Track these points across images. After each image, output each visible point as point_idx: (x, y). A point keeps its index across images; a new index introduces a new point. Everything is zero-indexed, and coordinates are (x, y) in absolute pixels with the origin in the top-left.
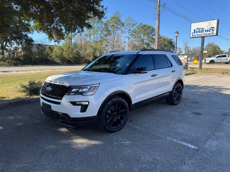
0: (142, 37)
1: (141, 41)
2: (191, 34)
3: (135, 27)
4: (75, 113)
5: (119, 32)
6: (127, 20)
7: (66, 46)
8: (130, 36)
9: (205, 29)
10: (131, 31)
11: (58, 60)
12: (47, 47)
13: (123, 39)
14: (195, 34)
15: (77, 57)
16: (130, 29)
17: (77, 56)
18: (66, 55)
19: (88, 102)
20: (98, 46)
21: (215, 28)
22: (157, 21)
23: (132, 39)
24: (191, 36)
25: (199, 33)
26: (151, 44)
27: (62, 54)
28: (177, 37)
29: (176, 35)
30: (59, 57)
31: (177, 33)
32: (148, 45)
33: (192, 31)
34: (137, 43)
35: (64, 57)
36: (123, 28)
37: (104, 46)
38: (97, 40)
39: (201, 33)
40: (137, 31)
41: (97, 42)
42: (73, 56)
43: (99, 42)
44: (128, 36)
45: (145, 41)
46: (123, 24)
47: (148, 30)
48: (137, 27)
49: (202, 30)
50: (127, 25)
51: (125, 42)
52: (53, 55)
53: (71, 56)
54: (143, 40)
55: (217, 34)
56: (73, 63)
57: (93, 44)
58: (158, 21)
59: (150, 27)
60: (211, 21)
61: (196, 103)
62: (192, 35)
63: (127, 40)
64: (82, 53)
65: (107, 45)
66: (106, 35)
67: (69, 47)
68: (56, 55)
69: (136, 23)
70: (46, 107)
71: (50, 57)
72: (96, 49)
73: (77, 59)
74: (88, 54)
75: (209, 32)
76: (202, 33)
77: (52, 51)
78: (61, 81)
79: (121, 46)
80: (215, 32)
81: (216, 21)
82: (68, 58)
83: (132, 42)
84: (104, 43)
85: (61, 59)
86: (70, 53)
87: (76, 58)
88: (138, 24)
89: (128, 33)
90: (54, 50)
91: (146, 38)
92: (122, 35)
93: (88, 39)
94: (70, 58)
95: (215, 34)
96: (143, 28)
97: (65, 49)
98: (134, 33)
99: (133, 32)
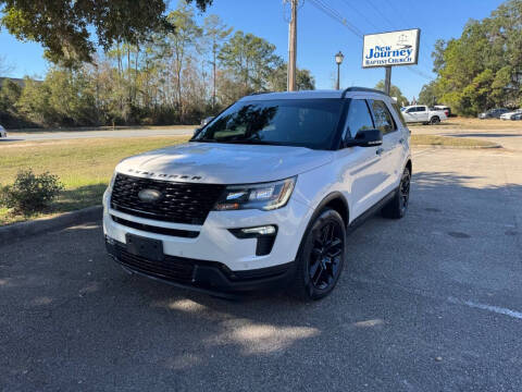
0: (244, 64)
1: (242, 73)
2: (365, 59)
3: (227, 38)
4: (243, 258)
5: (190, 50)
6: (208, 23)
7: (57, 80)
8: (218, 61)
9: (392, 49)
10: (218, 50)
11: (36, 119)
12: (5, 83)
13: (200, 67)
14: (373, 59)
15: (89, 110)
16: (217, 43)
17: (86, 106)
18: (57, 104)
19: (276, 227)
20: (140, 83)
21: (414, 48)
22: (290, 28)
23: (222, 67)
24: (365, 65)
25: (380, 58)
26: (264, 80)
27: (46, 101)
28: (339, 64)
29: (338, 59)
30: (40, 111)
31: (340, 55)
32: (257, 82)
33: (367, 53)
34: (233, 79)
35: (53, 109)
36: (198, 41)
37: (156, 82)
38: (139, 69)
39: (384, 58)
40: (233, 48)
41: (137, 71)
42: (76, 108)
43: (143, 74)
44: (212, 60)
45: (251, 74)
46: (200, 32)
47: (257, 48)
48: (232, 41)
49: (386, 51)
50: (208, 34)
51: (204, 75)
52: (22, 104)
53: (72, 106)
54: (247, 71)
55: (416, 62)
56: (78, 126)
57: (126, 78)
58: (293, 26)
59: (260, 41)
60: (405, 33)
61: (436, 210)
62: (367, 62)
63: (209, 70)
64: (101, 100)
65: (163, 81)
66: (161, 57)
67: (65, 84)
68: (31, 105)
69: (230, 31)
70: (142, 247)
71: (15, 109)
72: (136, 90)
73: (88, 115)
74: (115, 102)
75: (400, 57)
76: (387, 58)
77: (20, 93)
78: (189, 172)
79: (196, 83)
80: (413, 56)
81: (415, 32)
82: (65, 112)
83: (222, 75)
84: (157, 76)
85: (46, 115)
86: (70, 100)
87: (85, 112)
88: (233, 34)
89: (211, 54)
90: (25, 92)
91: (251, 66)
92: (199, 57)
93: (115, 65)
94: (69, 112)
95: (413, 61)
96: (245, 43)
97: (53, 88)
98: (225, 55)
99: (222, 50)
